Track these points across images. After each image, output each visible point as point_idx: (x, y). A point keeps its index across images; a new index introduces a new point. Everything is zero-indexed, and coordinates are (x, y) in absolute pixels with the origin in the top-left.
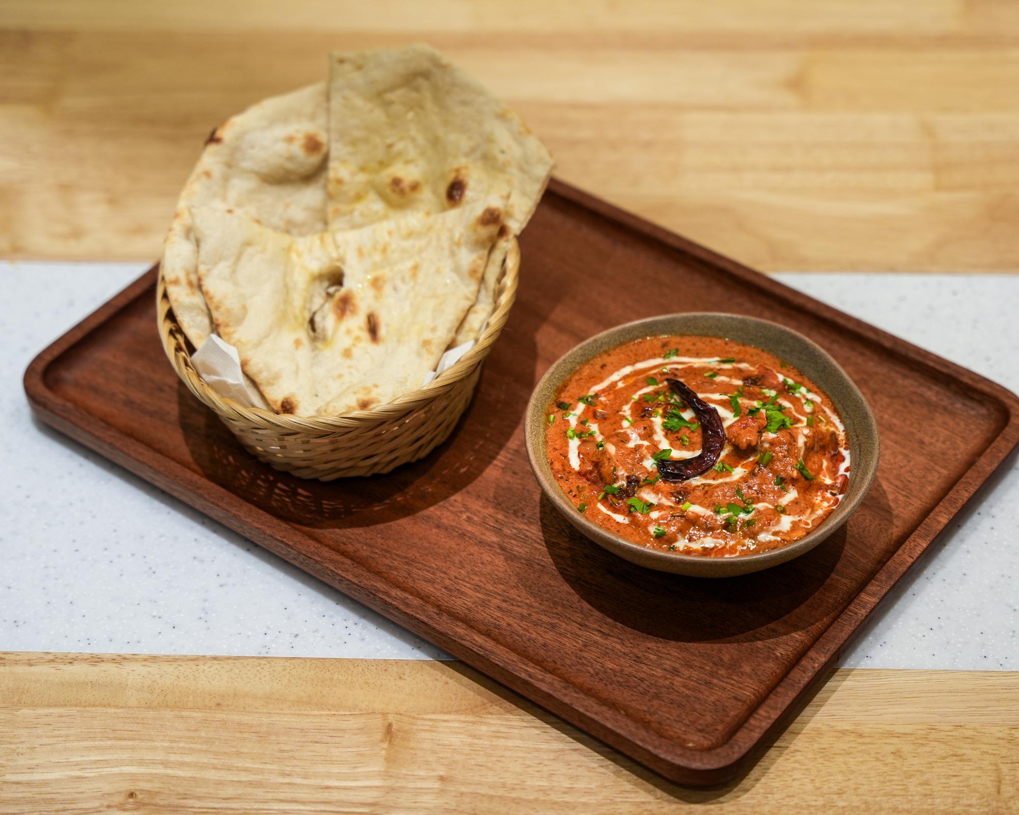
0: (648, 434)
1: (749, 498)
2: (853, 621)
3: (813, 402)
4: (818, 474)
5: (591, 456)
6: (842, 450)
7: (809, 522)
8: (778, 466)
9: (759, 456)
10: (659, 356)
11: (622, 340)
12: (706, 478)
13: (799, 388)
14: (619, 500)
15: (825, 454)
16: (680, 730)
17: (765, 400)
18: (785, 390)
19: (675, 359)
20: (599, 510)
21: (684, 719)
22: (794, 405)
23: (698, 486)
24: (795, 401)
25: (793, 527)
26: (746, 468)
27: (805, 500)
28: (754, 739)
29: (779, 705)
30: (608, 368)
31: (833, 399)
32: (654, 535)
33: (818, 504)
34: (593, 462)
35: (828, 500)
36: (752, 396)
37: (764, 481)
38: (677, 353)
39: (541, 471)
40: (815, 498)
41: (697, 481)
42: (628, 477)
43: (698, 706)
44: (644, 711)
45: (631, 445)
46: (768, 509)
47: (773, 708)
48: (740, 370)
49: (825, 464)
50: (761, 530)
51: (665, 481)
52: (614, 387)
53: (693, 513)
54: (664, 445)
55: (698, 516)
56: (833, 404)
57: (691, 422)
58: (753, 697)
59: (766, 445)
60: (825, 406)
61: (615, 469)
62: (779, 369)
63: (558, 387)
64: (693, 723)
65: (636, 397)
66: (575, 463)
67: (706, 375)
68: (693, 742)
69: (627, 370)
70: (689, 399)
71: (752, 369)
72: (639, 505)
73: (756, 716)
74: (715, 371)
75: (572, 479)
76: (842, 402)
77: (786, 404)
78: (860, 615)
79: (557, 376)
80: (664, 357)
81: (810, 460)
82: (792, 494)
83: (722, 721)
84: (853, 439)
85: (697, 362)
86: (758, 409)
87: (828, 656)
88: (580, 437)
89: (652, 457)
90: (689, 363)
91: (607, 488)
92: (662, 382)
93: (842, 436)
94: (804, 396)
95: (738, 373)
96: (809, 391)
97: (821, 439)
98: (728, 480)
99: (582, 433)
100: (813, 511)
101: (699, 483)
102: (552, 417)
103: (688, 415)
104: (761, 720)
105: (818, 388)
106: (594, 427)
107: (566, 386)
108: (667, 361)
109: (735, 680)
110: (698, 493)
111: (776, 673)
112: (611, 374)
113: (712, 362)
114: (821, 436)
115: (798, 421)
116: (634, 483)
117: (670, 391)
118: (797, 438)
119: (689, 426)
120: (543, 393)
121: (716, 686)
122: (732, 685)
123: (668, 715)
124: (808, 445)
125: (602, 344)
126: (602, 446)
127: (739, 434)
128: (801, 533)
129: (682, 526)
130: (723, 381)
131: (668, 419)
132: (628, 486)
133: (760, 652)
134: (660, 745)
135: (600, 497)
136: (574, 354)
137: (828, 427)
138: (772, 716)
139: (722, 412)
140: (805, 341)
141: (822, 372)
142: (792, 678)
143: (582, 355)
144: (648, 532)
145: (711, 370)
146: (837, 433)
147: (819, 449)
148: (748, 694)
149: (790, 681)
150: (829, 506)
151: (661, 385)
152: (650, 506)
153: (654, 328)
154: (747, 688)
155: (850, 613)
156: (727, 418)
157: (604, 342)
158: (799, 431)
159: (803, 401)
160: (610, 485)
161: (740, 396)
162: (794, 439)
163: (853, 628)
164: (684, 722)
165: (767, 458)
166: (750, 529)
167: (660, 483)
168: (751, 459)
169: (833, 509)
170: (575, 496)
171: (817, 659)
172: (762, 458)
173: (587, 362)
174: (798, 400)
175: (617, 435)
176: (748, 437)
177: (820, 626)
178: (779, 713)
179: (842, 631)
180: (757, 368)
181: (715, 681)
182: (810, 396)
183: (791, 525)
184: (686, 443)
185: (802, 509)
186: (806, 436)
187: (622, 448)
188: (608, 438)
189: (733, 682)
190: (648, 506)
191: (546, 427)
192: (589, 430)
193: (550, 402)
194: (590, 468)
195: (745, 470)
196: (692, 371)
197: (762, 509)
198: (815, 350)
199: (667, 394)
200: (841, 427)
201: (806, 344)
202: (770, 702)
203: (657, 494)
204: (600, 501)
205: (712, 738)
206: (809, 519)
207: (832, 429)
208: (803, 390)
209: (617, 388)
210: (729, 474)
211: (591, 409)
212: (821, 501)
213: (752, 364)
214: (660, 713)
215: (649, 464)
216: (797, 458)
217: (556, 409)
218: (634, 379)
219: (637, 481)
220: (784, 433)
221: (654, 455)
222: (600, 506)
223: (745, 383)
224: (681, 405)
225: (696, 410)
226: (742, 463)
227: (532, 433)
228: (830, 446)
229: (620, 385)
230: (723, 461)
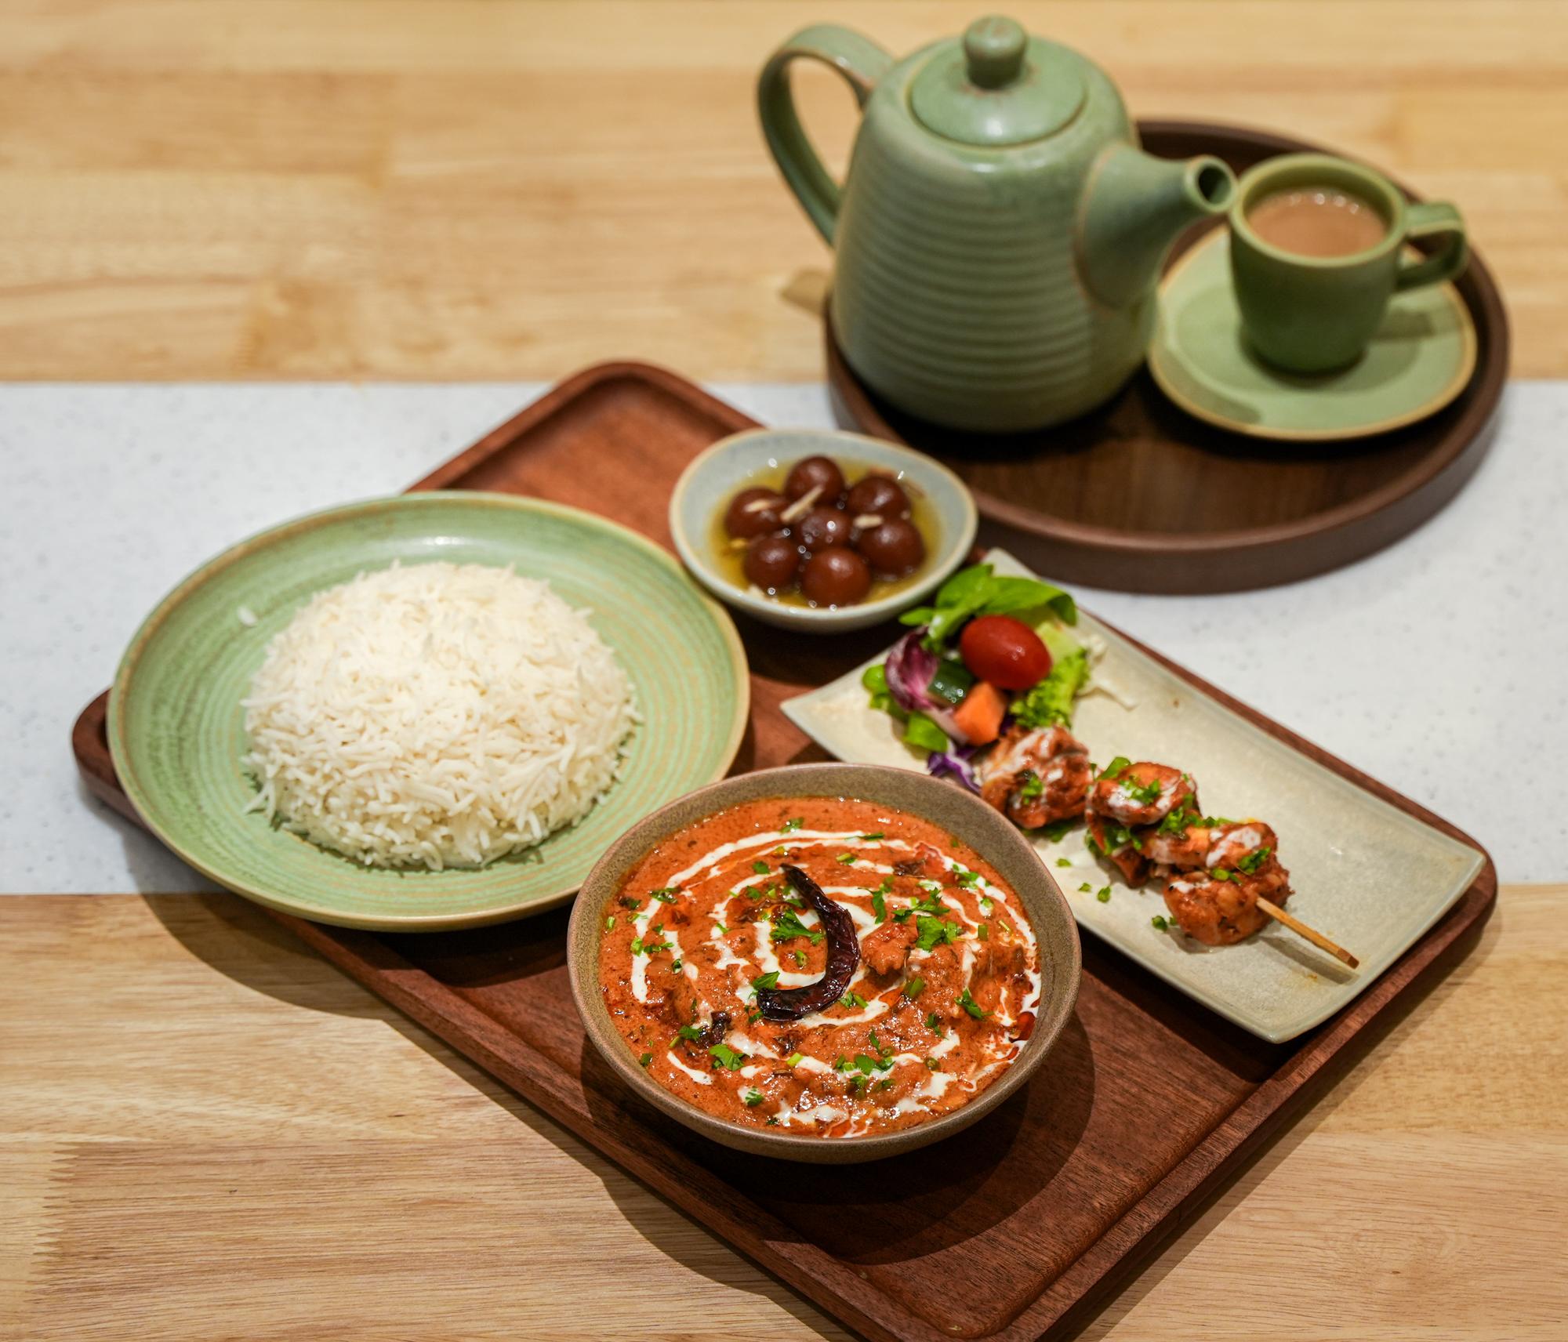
0: (747, 948)
1: (888, 1047)
2: (1207, 1163)
3: (992, 900)
4: (992, 1009)
5: (663, 981)
6: (1029, 973)
7: (974, 1083)
8: (931, 1000)
9: (905, 982)
10: (775, 829)
11: (721, 803)
12: (827, 1015)
13: (975, 879)
14: (700, 1048)
15: (1006, 980)
16: (943, 1306)
17: (924, 897)
18: (954, 882)
19: (796, 832)
20: (669, 1063)
21: (951, 1290)
22: (964, 906)
23: (815, 1029)
24: (967, 899)
25: (949, 1090)
26: (886, 1002)
27: (969, 1049)
28: (1043, 1326)
29: (1085, 1280)
30: (700, 845)
31: (1022, 898)
32: (747, 1102)
33: (990, 1055)
34: (665, 990)
35: (1004, 1048)
36: (905, 892)
37: (911, 1021)
38: (801, 824)
39: (587, 1004)
40: (986, 1045)
41: (812, 1021)
42: (713, 1014)
43: (972, 1273)
44: (896, 1275)
45: (721, 965)
46: (914, 1063)
47: (1075, 1284)
48: (890, 850)
49: (1004, 993)
50: (902, 1094)
51: (766, 1022)
52: (706, 876)
53: (804, 1070)
54: (771, 964)
55: (811, 1076)
56: (1021, 903)
57: (814, 930)
58: (1052, 1264)
59: (916, 969)
60: (1011, 906)
61: (695, 1003)
62: (947, 850)
63: (623, 874)
64: (962, 1296)
65: (736, 890)
66: (640, 990)
67: (840, 858)
68: (959, 1324)
69: (726, 849)
70: (811, 896)
71: (908, 848)
72: (727, 1058)
73: (1050, 1293)
74: (853, 852)
75: (635, 1014)
76: (1033, 902)
77: (952, 903)
78: (1217, 1156)
79: (622, 858)
80: (781, 830)
81: (981, 988)
82: (951, 1040)
83: (1004, 1297)
84: (1045, 958)
85: (828, 839)
86: (909, 912)
87: (1164, 1212)
88: (650, 953)
89: (751, 983)
90: (816, 839)
91: (683, 1030)
92: (775, 868)
93: (1031, 952)
94: (981, 891)
95: (887, 855)
96: (989, 883)
97: (999, 959)
98: (858, 1019)
99: (654, 945)
100: (980, 1066)
101: (816, 1025)
102: (611, 920)
103: (808, 920)
104: (1056, 1300)
105: (1003, 878)
106: (671, 936)
107: (634, 873)
108: (785, 836)
109: (1030, 1238)
110: (815, 1039)
111: (1089, 1231)
112: (702, 855)
113: (851, 839)
114: (999, 954)
115: (966, 928)
116: (723, 1023)
117: (786, 882)
118: (961, 959)
119: (809, 935)
120: (600, 884)
121: (1003, 1245)
122: (1025, 1245)
123: (928, 1283)
124: (978, 967)
125: (692, 808)
126: (679, 966)
127: (876, 952)
128: (959, 1100)
129: (788, 1087)
130: (864, 868)
131: (779, 925)
132: (713, 1028)
133: (1071, 1200)
134: (909, 1327)
135: (672, 1044)
136: (650, 824)
137: (1012, 937)
138: (1073, 1295)
139: (858, 915)
140: (986, 810)
141: (1007, 856)
142: (1109, 1241)
143: (661, 826)
144: (738, 1098)
145: (848, 850)
146: (1025, 947)
147: (996, 972)
148: (1045, 1259)
149: (1105, 1246)
150: (1003, 1059)
151: (773, 874)
152: (744, 1059)
153: (770, 786)
154: (1046, 1251)
155: (1204, 1153)
156: (866, 925)
157: (695, 806)
158: (966, 947)
159: (979, 899)
160: (689, 1025)
161: (887, 892)
162: (957, 959)
163: (1205, 1174)
164: (951, 1294)
165: (916, 986)
166: (885, 1095)
167: (760, 1024)
168: (894, 987)
169: (1008, 1065)
170: (636, 1041)
171: (1148, 1216)
172: (909, 986)
173: (670, 836)
174: (971, 896)
175: (703, 950)
176: (889, 956)
177: (1161, 1167)
178: (1083, 1291)
179: (1188, 1177)
180: (918, 848)
181: (1002, 1238)
182: (991, 891)
183: (946, 1088)
184: (802, 962)
185: (964, 1063)
186: (976, 955)
187: (707, 969)
188: (689, 954)
189: (1027, 1240)
190: (740, 1058)
191: (601, 936)
192: (664, 940)
193: (608, 897)
194: (661, 1001)
195: (885, 1004)
196: (817, 853)
197: (904, 1064)
198: (999, 823)
199: (782, 887)
200: (1031, 938)
201: (987, 814)
202: (1072, 1274)
203: (756, 1040)
204: (671, 1049)
205: (986, 1320)
206: (973, 1078)
207: (1018, 942)
208: (980, 882)
209: (709, 877)
210: (860, 1010)
211: (669, 909)
212: (994, 1051)
213: (910, 841)
214: (918, 1279)
215: (746, 994)
216: (960, 987)
217: (618, 908)
218: (735, 864)
219: (727, 1020)
220: (943, 949)
221: (754, 981)
222: (672, 1057)
223: (896, 871)
224: (799, 905)
225: (822, 914)
226: (881, 994)
227: (577, 946)
228: (1013, 968)
229: (715, 872)
230: (854, 990)
